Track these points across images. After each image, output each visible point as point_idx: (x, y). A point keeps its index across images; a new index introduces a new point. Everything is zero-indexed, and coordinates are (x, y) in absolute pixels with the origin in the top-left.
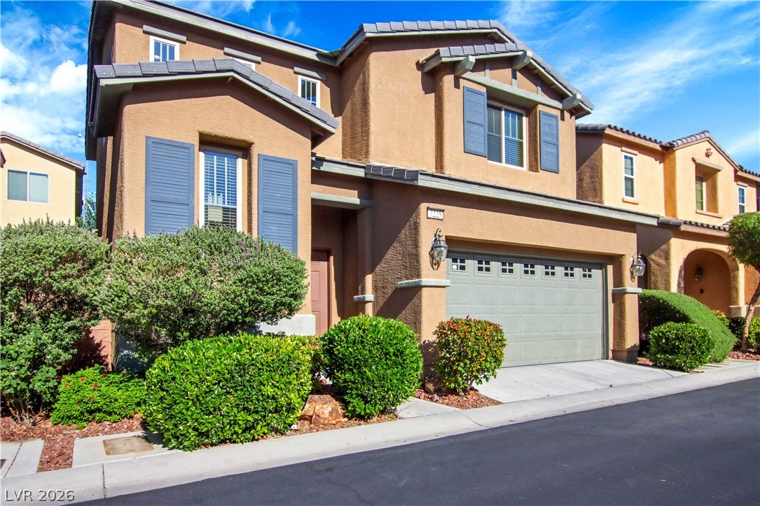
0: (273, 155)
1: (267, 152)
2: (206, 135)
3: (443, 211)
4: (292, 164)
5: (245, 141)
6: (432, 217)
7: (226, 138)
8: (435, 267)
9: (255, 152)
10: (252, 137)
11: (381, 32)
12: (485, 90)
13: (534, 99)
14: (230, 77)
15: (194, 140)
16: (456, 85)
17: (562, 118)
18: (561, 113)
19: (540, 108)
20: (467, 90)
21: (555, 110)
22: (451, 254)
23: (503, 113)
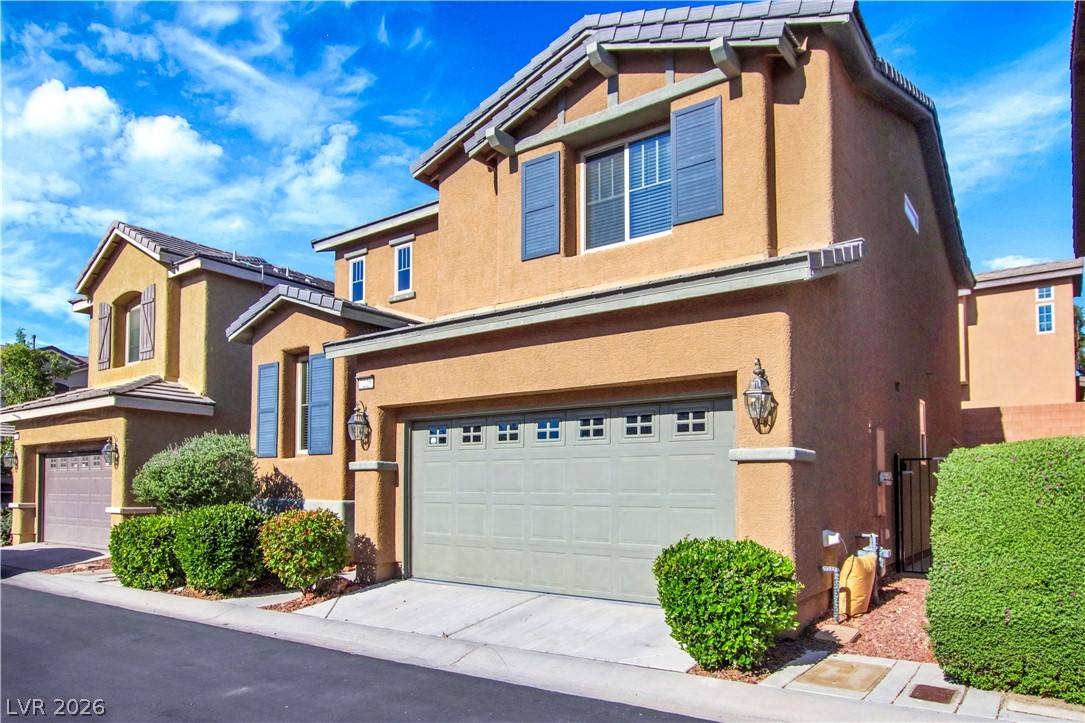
2: (286, 351)
3: (373, 377)
5: (305, 347)
6: (363, 386)
7: (296, 349)
8: (366, 447)
9: (310, 353)
10: (307, 342)
11: (427, 162)
12: (559, 147)
13: (653, 102)
14: (282, 300)
15: (279, 358)
16: (513, 168)
17: (736, 92)
18: (730, 84)
19: (675, 107)
20: (528, 165)
21: (714, 88)
22: (429, 424)
23: (627, 152)
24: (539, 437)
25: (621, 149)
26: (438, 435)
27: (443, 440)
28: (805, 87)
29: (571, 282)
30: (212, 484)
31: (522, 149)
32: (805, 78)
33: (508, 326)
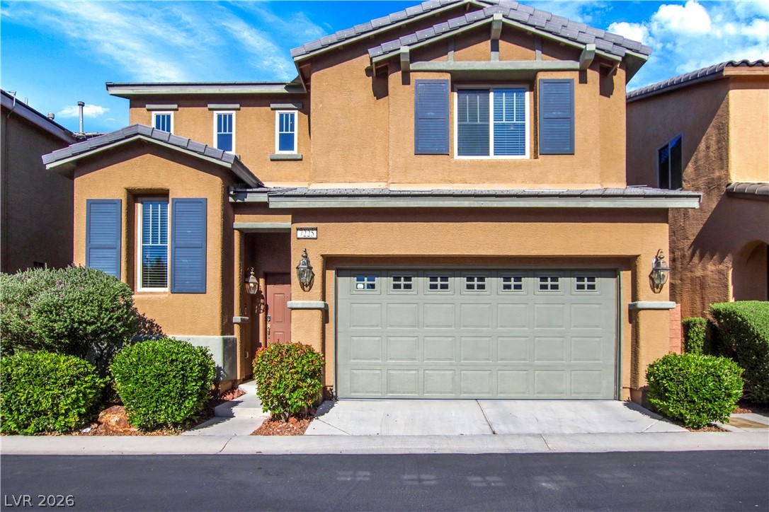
0: (185, 197)
1: (179, 196)
2: (132, 190)
3: (316, 229)
4: (202, 203)
5: (162, 189)
6: (302, 236)
7: (147, 190)
9: (171, 196)
10: (167, 185)
11: (311, 52)
12: (448, 77)
13: (528, 68)
14: (140, 139)
15: (122, 196)
16: (406, 81)
17: (583, 80)
18: (580, 74)
19: (541, 76)
20: (418, 82)
21: (569, 72)
22: (355, 273)
23: (491, 95)
24: (467, 288)
25: (488, 91)
26: (366, 282)
27: (373, 286)
28: (613, 89)
29: (459, 177)
30: (118, 319)
31: (415, 69)
32: (613, 84)
33: (483, 206)
